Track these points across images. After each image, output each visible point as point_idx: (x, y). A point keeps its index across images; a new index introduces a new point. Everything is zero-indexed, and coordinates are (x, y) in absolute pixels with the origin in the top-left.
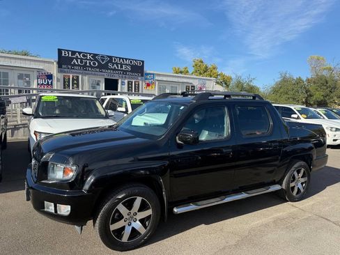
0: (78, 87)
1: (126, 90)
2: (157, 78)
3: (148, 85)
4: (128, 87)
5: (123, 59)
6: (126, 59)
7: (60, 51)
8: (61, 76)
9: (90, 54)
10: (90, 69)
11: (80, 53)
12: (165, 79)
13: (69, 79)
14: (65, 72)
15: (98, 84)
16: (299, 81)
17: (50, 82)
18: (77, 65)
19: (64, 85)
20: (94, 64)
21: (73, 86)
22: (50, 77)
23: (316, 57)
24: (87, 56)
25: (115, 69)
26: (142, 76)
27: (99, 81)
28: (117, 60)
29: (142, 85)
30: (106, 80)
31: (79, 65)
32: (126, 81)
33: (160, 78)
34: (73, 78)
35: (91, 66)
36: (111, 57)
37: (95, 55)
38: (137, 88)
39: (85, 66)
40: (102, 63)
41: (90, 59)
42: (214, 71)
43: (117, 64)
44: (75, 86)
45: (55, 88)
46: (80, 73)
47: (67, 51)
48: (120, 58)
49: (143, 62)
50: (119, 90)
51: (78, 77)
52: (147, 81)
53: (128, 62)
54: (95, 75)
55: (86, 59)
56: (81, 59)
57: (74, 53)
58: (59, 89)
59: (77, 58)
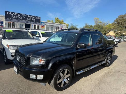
0: (14, 27)
1: (34, 28)
2: (45, 24)
3: (42, 26)
4: (35, 27)
5: (32, 16)
6: (33, 16)
7: (6, 12)
8: (7, 22)
9: (19, 14)
10: (19, 20)
11: (15, 13)
12: (48, 24)
13: (10, 24)
14: (8, 21)
15: (22, 26)
16: (91, 26)
17: (2, 25)
18: (13, 18)
19: (8, 26)
20: (21, 18)
21: (12, 26)
22: (2, 22)
23: (96, 18)
24: (18, 15)
25: (29, 20)
26: (40, 23)
27: (23, 25)
28: (30, 17)
29: (40, 26)
30: (26, 24)
31: (14, 18)
32: (34, 25)
33: (47, 24)
34: (12, 23)
35: (19, 19)
36: (27, 15)
37: (21, 14)
38: (38, 27)
39: (17, 18)
40: (24, 18)
41: (19, 16)
42: (63, 22)
43: (30, 18)
44: (13, 26)
45: (5, 27)
46: (15, 21)
47: (9, 12)
48: (31, 16)
49: (40, 17)
50: (31, 28)
51: (14, 23)
52: (42, 25)
53: (34, 17)
54: (21, 22)
55: (17, 16)
56: (15, 16)
57: (12, 13)
58: (6, 27)
59: (13, 15)
